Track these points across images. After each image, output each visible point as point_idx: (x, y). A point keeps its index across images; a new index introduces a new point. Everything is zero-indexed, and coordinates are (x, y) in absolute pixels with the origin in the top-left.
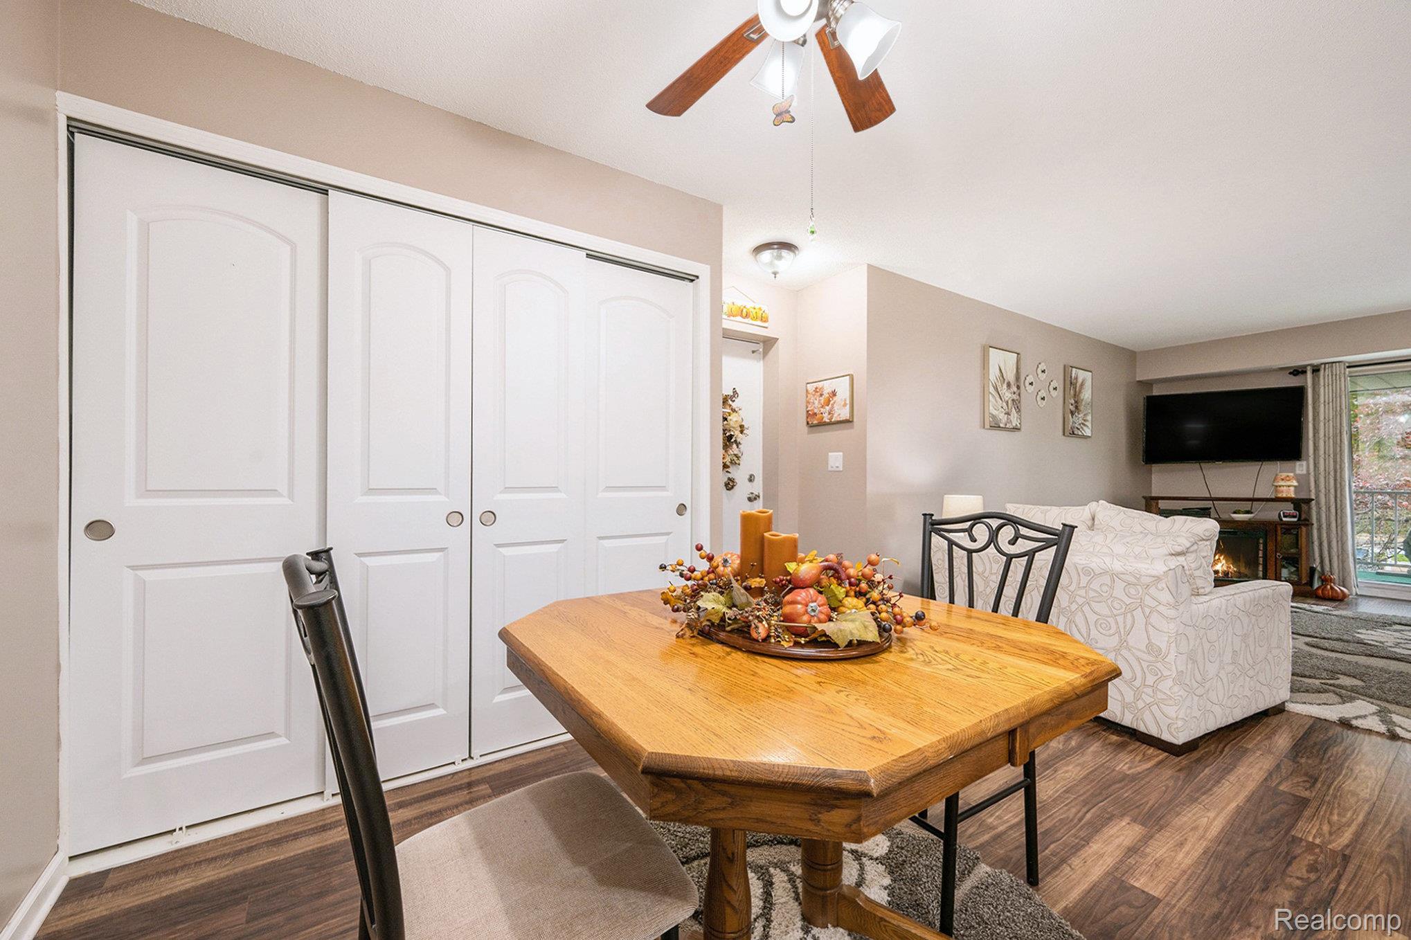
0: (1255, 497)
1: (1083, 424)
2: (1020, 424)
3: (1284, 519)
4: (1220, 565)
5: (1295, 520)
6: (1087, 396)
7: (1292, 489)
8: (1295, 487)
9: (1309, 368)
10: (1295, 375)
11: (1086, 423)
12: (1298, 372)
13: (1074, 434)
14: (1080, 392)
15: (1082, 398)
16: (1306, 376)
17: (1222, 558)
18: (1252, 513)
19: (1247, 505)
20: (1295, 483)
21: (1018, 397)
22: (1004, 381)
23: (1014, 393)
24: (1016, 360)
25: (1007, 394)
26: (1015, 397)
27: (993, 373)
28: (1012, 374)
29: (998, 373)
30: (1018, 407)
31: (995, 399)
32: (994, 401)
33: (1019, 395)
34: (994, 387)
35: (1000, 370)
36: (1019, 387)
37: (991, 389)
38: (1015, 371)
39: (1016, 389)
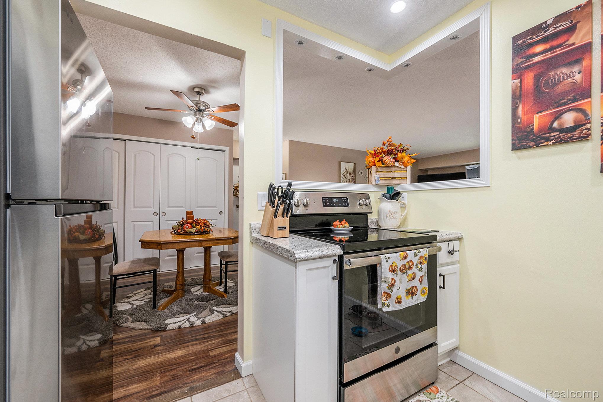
21: (354, 178)
22: (348, 172)
23: (353, 176)
24: (353, 165)
25: (349, 177)
26: (353, 178)
27: (343, 170)
28: (351, 170)
29: (345, 170)
30: (354, 181)
31: (344, 179)
32: (343, 179)
33: (355, 177)
34: (343, 175)
35: (346, 169)
36: (355, 174)
37: (342, 176)
38: (353, 169)
39: (353, 175)
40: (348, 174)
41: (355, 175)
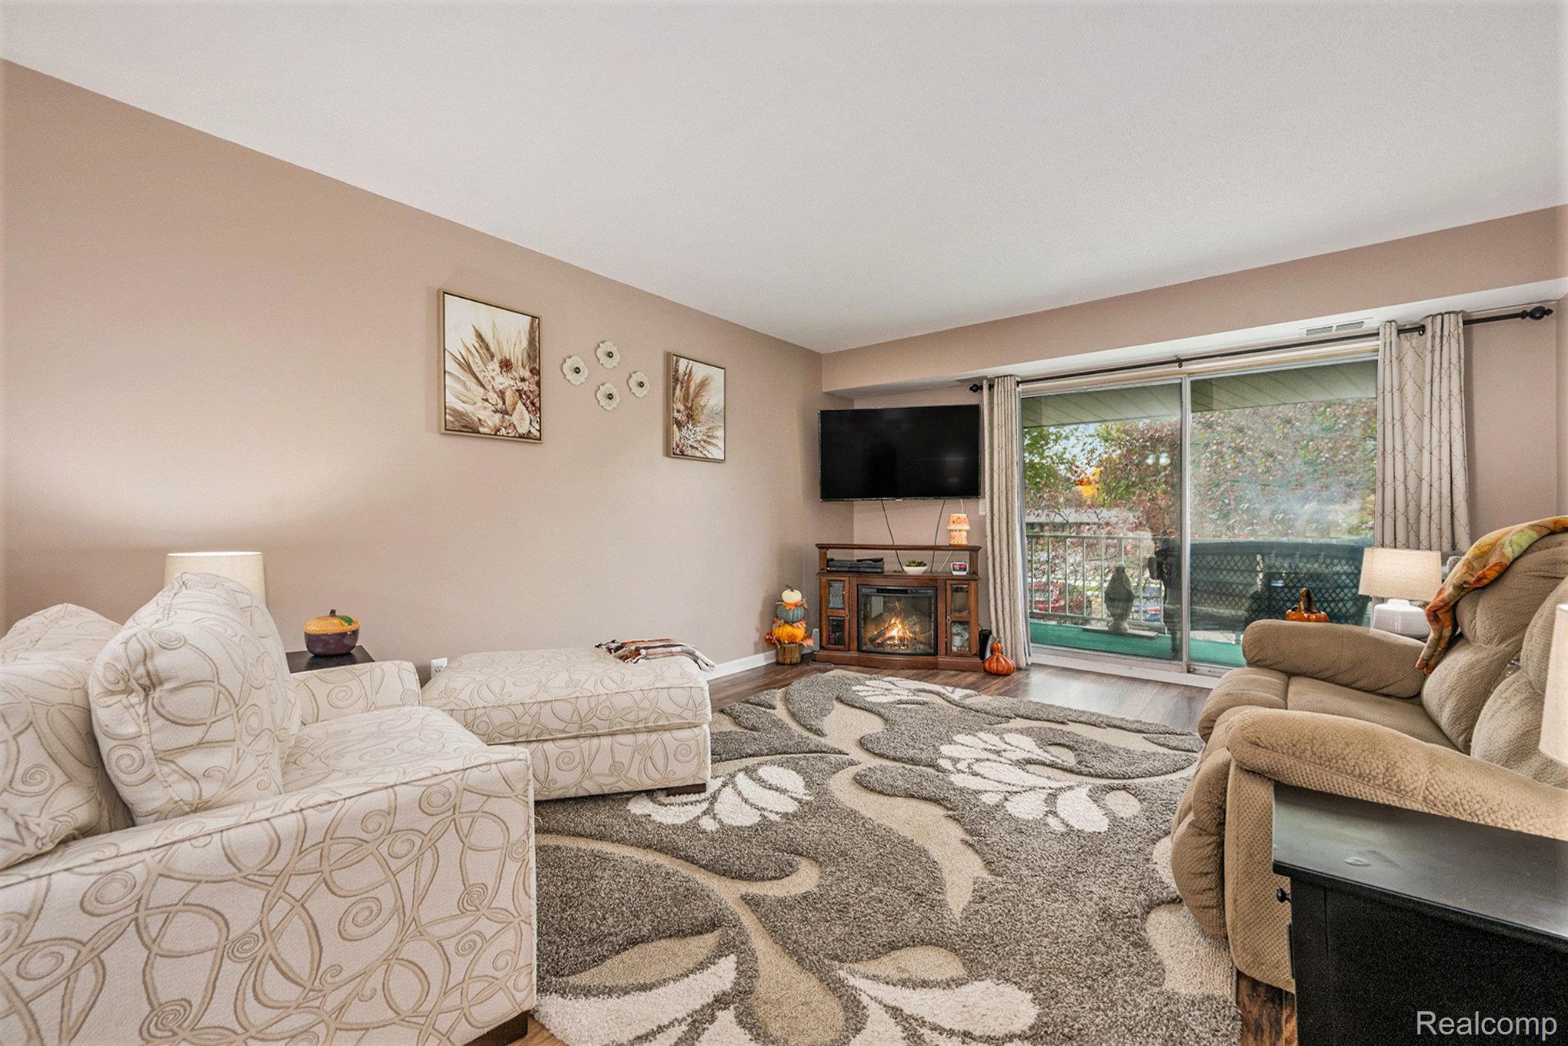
0: (937, 544)
1: (705, 441)
2: (540, 431)
3: (954, 573)
4: (896, 630)
5: (964, 573)
6: (712, 403)
7: (964, 534)
8: (968, 531)
9: (985, 382)
10: (975, 391)
11: (713, 441)
12: (976, 388)
13: (683, 455)
14: (697, 394)
15: (702, 403)
16: (982, 393)
17: (898, 622)
18: (925, 565)
19: (924, 555)
20: (967, 527)
21: (534, 387)
22: (492, 356)
23: (523, 380)
24: (527, 327)
25: (499, 379)
26: (525, 386)
27: (459, 338)
28: (516, 347)
29: (472, 341)
30: (533, 404)
31: (465, 385)
32: (459, 387)
33: (538, 384)
34: (460, 364)
35: (479, 336)
36: (536, 372)
37: (450, 366)
38: (525, 344)
39: (527, 374)
40: (495, 365)
41: (539, 373)
